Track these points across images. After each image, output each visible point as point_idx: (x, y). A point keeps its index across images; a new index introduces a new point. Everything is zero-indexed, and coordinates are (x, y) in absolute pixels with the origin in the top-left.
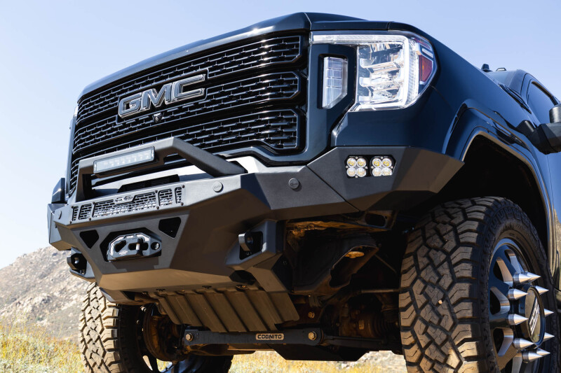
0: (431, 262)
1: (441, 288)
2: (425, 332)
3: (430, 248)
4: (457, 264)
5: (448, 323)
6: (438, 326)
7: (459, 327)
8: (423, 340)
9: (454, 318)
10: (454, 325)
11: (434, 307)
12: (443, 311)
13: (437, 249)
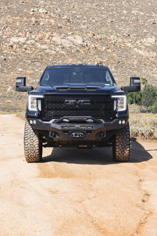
0: (122, 134)
1: (124, 139)
2: (121, 146)
3: (121, 131)
4: (127, 135)
5: (125, 145)
6: (124, 145)
7: (127, 146)
8: (120, 148)
9: (127, 144)
10: (126, 145)
11: (123, 142)
12: (125, 143)
13: (123, 132)
